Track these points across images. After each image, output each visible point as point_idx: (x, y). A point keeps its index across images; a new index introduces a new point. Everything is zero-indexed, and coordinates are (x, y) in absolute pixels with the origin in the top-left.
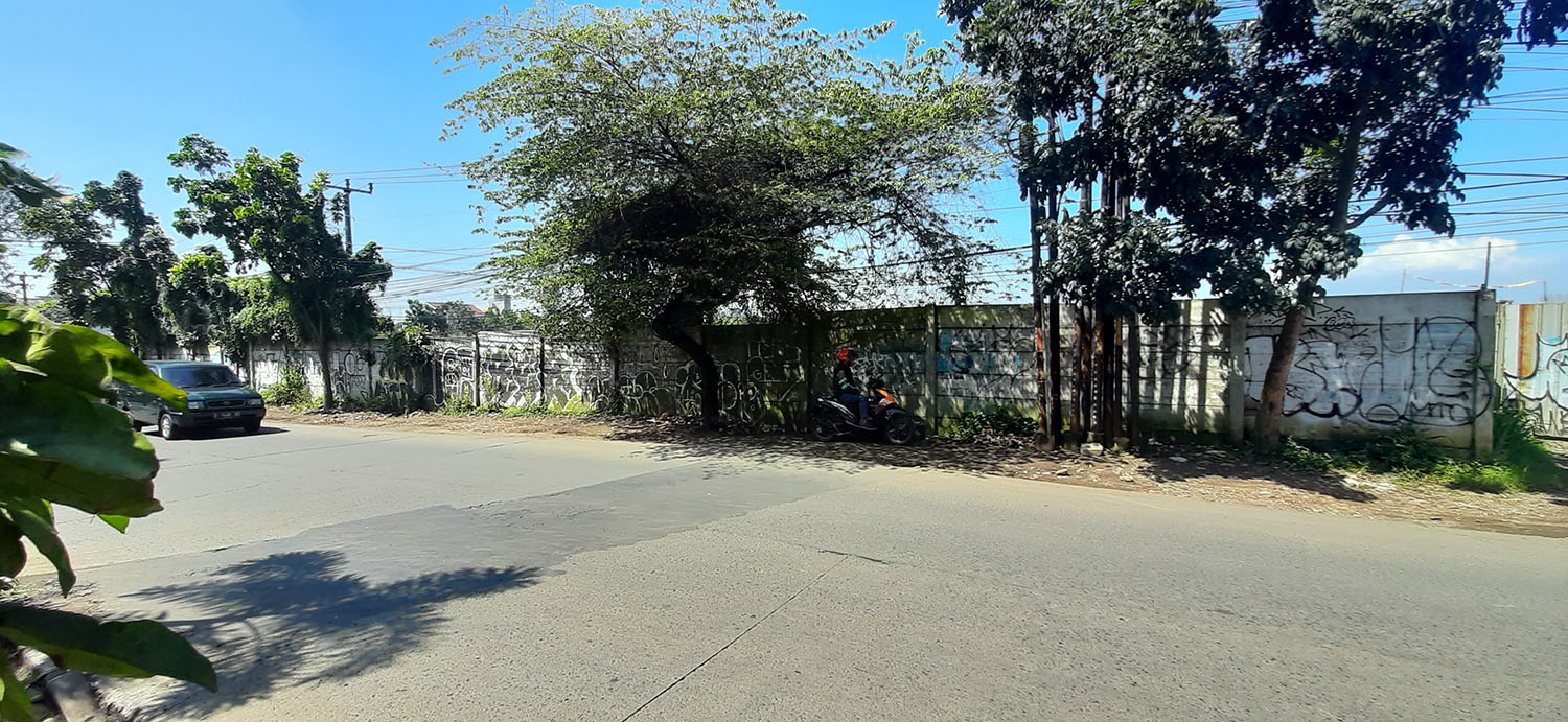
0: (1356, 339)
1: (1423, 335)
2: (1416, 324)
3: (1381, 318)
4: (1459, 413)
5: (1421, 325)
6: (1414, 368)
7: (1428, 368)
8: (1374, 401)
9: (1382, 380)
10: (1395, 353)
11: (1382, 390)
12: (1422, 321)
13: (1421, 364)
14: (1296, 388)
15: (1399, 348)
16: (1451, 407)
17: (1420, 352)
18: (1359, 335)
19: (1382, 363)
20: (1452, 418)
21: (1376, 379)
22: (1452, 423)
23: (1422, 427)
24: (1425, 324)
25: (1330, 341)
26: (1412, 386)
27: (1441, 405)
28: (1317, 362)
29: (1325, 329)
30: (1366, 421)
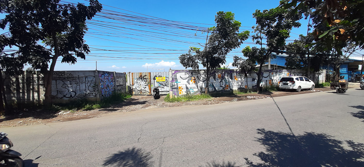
0: (74, 80)
1: (86, 79)
2: (85, 77)
3: (78, 76)
4: (94, 94)
5: (86, 77)
6: (85, 86)
7: (88, 86)
8: (79, 93)
9: (80, 89)
10: (82, 83)
11: (80, 91)
12: (86, 76)
13: (87, 85)
14: (62, 92)
15: (82, 82)
16: (93, 93)
17: (86, 83)
18: (74, 79)
19: (79, 85)
20: (93, 96)
21: (78, 89)
22: (93, 97)
23: (88, 98)
24: (87, 77)
25: (68, 81)
26: (85, 90)
27: (91, 93)
28: (66, 86)
29: (67, 78)
30: (77, 98)
